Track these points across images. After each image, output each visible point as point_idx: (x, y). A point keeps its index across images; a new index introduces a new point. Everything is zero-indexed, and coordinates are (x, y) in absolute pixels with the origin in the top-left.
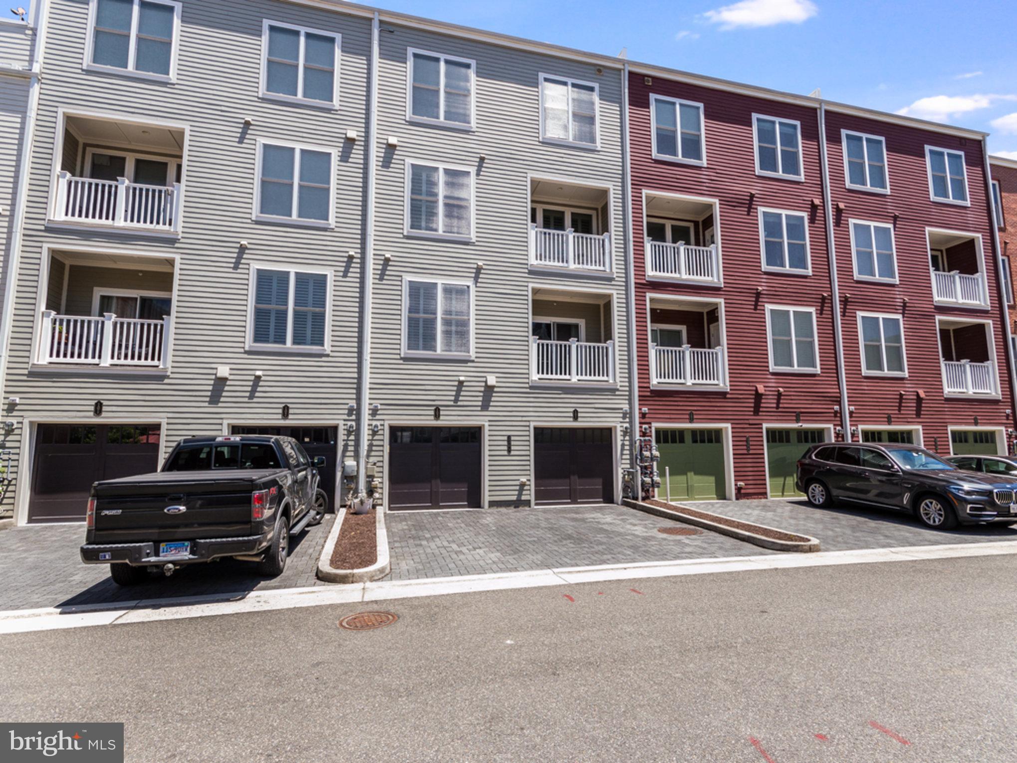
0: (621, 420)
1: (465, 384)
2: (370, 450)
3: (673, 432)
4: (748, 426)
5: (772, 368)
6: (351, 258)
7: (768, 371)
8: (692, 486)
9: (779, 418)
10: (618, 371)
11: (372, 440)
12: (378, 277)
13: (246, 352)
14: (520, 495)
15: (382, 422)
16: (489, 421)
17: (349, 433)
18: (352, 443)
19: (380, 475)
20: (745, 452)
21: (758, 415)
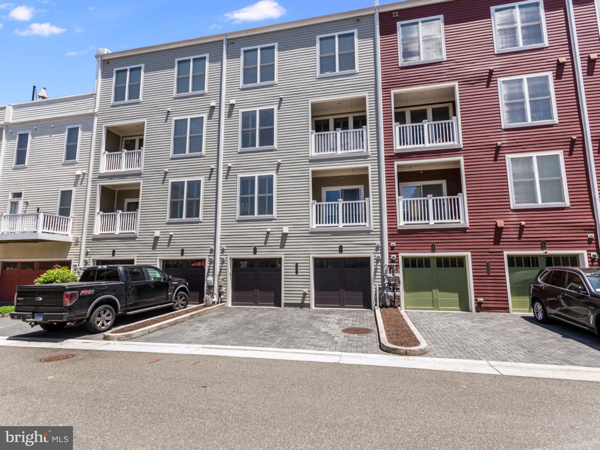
0: (375, 251)
1: (271, 233)
2: (220, 272)
3: (420, 259)
4: (488, 254)
5: (513, 205)
6: (212, 169)
7: (510, 208)
8: (437, 299)
9: (521, 246)
10: (372, 218)
11: (222, 266)
12: (225, 177)
13: (167, 224)
14: (303, 300)
15: (226, 257)
16: (285, 254)
17: (210, 263)
18: (212, 268)
19: (225, 285)
20: (486, 274)
21: (499, 245)
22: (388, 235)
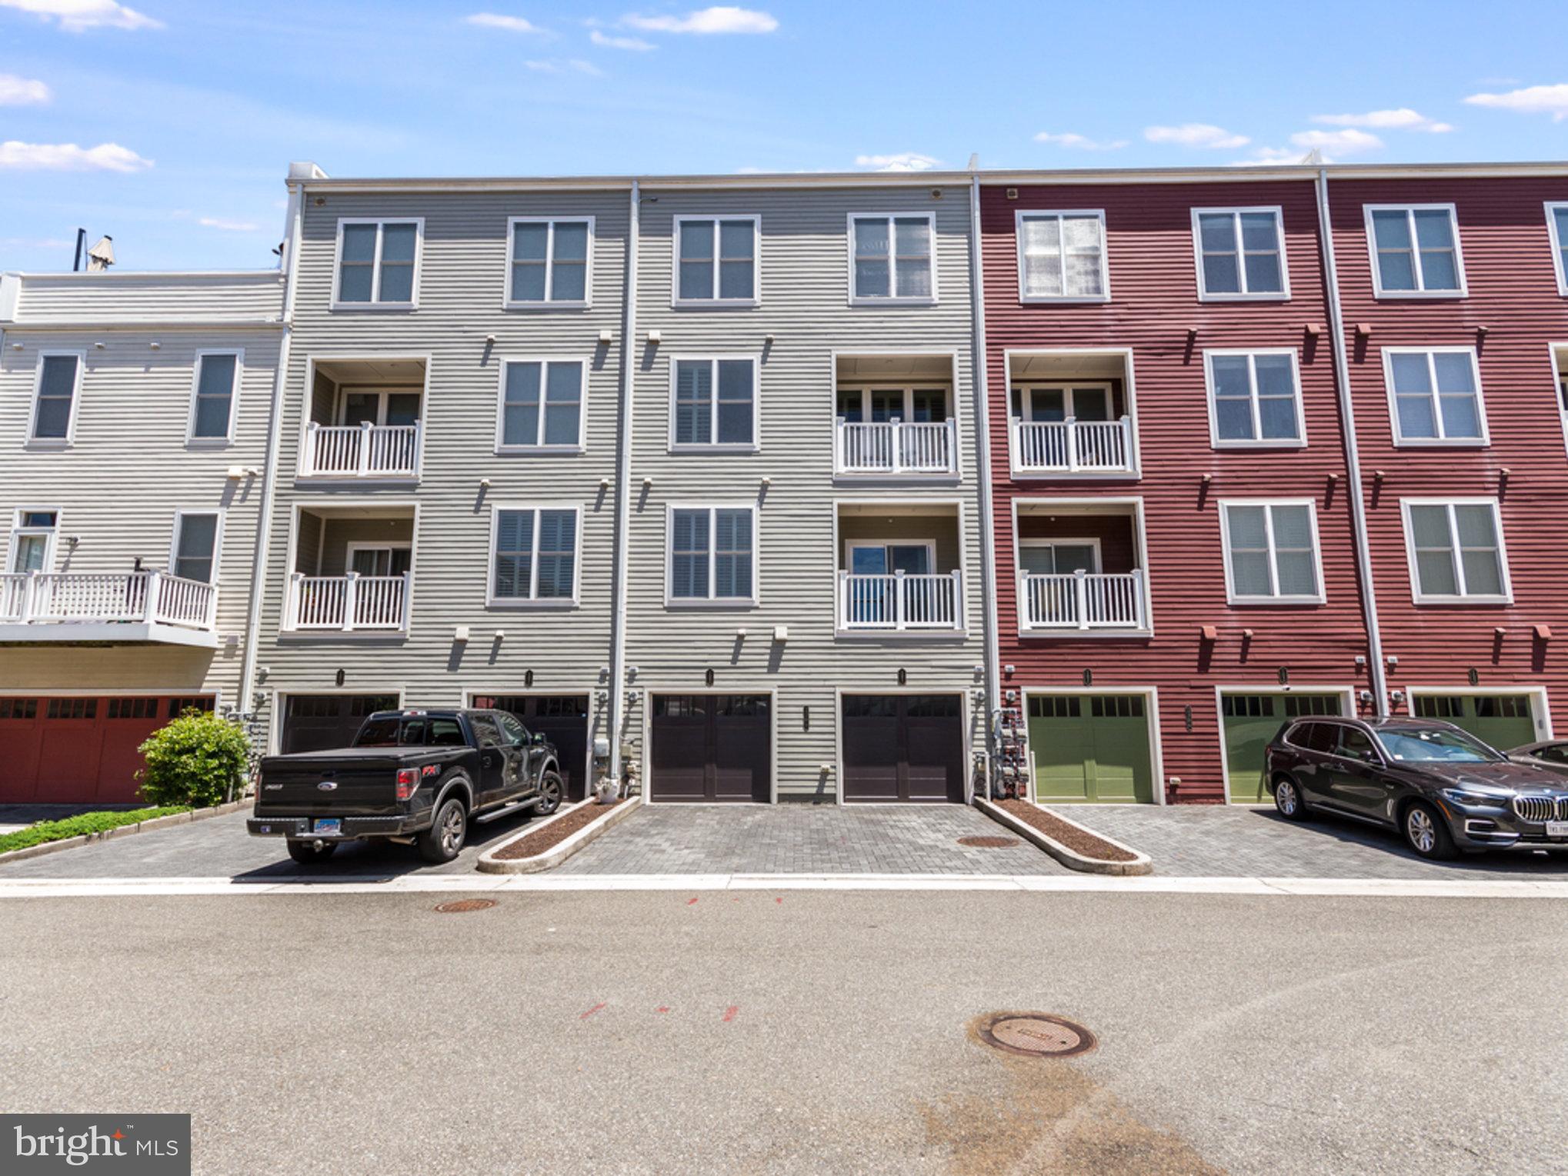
0: (972, 683)
1: (746, 638)
2: (626, 725)
3: (1061, 700)
4: (1188, 690)
5: (1232, 597)
6: (604, 486)
7: (1225, 603)
8: (1093, 781)
9: (1246, 676)
10: (966, 612)
11: (629, 712)
12: (636, 507)
13: (487, 609)
14: (821, 786)
15: (640, 690)
16: (779, 687)
17: (601, 704)
18: (605, 716)
19: (638, 756)
20: (1184, 730)
21: (1207, 673)
22: (1001, 648)
